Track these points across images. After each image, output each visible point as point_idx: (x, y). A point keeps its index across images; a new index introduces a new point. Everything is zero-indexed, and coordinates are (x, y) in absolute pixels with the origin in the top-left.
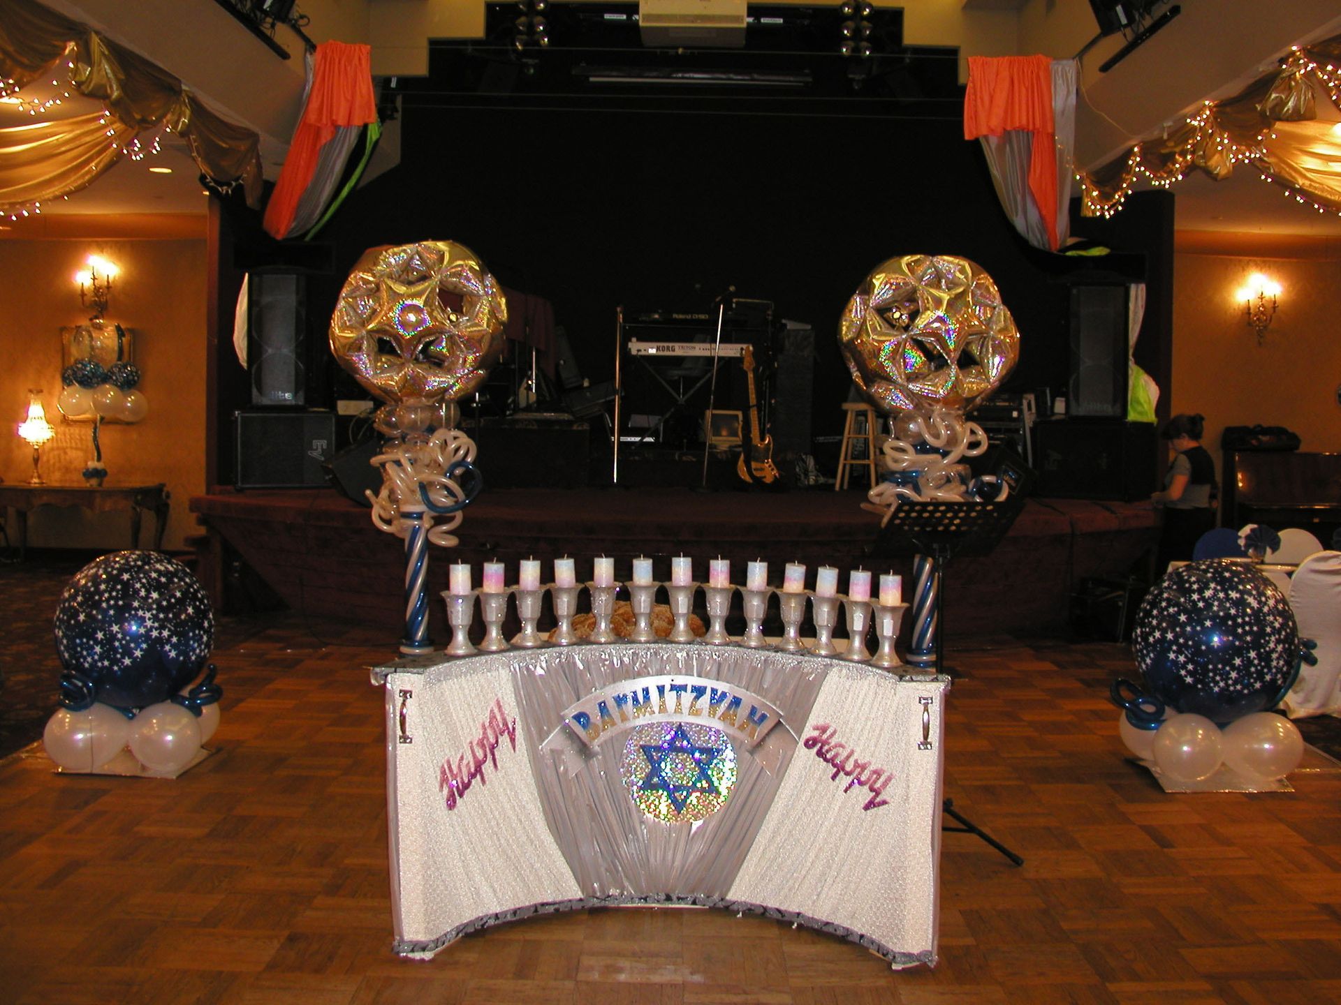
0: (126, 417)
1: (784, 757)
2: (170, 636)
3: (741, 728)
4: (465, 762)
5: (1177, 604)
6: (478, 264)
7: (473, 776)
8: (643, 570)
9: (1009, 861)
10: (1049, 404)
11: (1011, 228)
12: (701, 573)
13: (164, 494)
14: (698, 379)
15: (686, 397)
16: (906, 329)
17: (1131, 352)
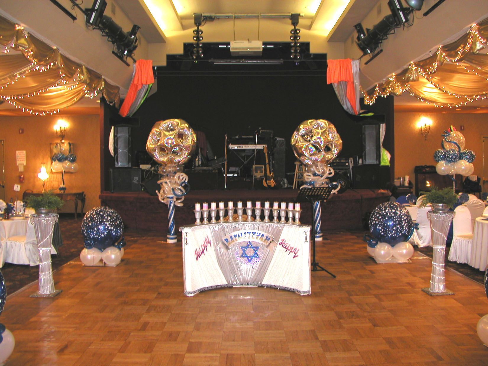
0: (71, 171)
1: (274, 248)
2: (113, 229)
3: (264, 241)
4: (200, 250)
5: (379, 214)
6: (188, 125)
7: (202, 253)
8: (240, 205)
9: (332, 277)
10: (358, 161)
11: (343, 108)
12: (254, 205)
13: (84, 195)
14: (250, 156)
15: (247, 162)
16: (309, 141)
17: (381, 144)
